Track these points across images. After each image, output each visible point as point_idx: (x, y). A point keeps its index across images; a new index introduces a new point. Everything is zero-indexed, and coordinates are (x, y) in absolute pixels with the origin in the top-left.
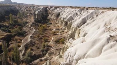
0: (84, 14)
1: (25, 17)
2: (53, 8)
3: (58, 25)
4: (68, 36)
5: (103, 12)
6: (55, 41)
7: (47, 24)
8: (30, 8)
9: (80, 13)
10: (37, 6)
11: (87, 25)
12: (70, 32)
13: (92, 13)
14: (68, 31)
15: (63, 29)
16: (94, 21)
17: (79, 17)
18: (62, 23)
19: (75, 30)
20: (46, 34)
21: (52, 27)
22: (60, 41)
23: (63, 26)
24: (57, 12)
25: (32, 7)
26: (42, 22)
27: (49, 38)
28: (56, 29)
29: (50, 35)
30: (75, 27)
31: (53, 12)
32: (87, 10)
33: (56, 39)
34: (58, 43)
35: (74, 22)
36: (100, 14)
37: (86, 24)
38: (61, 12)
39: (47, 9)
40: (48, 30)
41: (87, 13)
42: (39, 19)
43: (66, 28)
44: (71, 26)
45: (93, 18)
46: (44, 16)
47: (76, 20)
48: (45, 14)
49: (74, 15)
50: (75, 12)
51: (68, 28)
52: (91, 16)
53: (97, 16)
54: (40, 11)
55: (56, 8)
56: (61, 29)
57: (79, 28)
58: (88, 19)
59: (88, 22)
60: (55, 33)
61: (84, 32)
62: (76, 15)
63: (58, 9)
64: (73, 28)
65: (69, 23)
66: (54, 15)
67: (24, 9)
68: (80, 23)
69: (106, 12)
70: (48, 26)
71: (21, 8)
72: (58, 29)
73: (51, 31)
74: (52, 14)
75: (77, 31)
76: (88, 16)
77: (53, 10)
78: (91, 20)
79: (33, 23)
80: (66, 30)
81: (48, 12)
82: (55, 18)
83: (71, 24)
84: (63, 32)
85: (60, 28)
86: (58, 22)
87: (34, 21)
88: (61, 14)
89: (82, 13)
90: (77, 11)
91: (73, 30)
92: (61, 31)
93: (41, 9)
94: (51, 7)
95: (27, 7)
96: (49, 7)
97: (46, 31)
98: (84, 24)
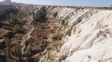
0: (80, 13)
1: (25, 16)
2: (51, 8)
3: (56, 23)
4: (65, 33)
5: (97, 12)
6: (53, 38)
7: (46, 22)
8: (29, 7)
9: (76, 13)
10: (36, 6)
11: (83, 23)
12: (67, 30)
13: (87, 12)
14: (65, 29)
15: (60, 27)
16: (88, 19)
17: (75, 16)
18: (59, 21)
19: (71, 28)
20: (44, 31)
21: (50, 25)
22: (58, 38)
23: (60, 25)
24: (55, 11)
25: (31, 7)
26: (41, 20)
27: (47, 35)
28: (54, 27)
29: (48, 33)
30: (72, 25)
31: (51, 12)
32: (83, 10)
33: (54, 36)
34: (55, 39)
35: (70, 20)
36: (94, 13)
37: (81, 22)
38: (59, 11)
39: (45, 8)
40: (46, 28)
41: (83, 12)
42: (38, 18)
43: (63, 26)
44: (67, 25)
45: (88, 17)
46: (43, 15)
47: (72, 19)
48: (44, 14)
49: (70, 14)
50: (71, 11)
51: (64, 27)
52: (86, 15)
53: (92, 15)
54: (39, 11)
55: (54, 7)
56: (59, 27)
57: (75, 26)
58: (83, 18)
59: (83, 20)
60: (53, 31)
61: (79, 29)
62: (72, 14)
63: (56, 9)
64: (69, 26)
65: (65, 22)
66: (51, 14)
67: (24, 9)
68: (76, 22)
69: (100, 12)
70: (46, 24)
71: (20, 8)
72: (56, 27)
73: (49, 29)
74: (50, 14)
75: (73, 29)
76: (83, 15)
77: (51, 10)
78: (86, 19)
79: (32, 22)
80: (63, 28)
81: (46, 12)
82: (53, 17)
83: (67, 23)
84: (60, 29)
85: (57, 26)
86: (56, 21)
87: (33, 20)
88: (58, 13)
89: (78, 12)
90: (73, 11)
91: (70, 28)
92: (58, 29)
93: (40, 8)
94: (49, 7)
95: (26, 7)
96: (47, 7)
97: (44, 29)
98: (79, 22)
